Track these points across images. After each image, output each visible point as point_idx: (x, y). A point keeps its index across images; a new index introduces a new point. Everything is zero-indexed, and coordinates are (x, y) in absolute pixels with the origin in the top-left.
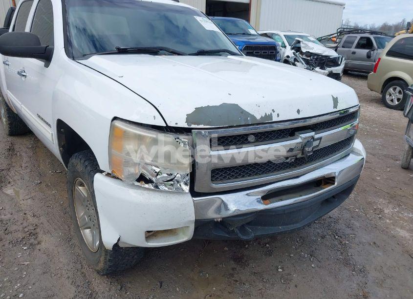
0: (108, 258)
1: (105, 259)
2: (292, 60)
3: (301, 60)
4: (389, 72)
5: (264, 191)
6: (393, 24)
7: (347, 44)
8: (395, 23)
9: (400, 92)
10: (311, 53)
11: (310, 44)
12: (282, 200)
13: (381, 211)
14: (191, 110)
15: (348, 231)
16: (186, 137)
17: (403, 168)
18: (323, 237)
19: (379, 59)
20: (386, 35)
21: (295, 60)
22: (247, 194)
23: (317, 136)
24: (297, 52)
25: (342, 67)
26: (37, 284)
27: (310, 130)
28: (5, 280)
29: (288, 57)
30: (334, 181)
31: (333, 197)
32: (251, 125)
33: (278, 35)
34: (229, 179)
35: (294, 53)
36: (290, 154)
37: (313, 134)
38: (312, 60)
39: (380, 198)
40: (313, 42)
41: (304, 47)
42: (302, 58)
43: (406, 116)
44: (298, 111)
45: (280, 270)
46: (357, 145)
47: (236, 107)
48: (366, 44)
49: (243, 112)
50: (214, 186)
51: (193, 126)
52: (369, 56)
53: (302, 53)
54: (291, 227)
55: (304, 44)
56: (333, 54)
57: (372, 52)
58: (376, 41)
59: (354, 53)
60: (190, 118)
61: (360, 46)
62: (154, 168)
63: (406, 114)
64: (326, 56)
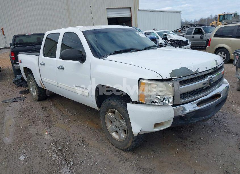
0: (134, 140)
1: (133, 141)
2: (164, 45)
3: (169, 44)
4: (217, 45)
5: (197, 102)
6: (206, 18)
7: (189, 33)
8: (207, 18)
9: (224, 54)
10: (173, 40)
11: (172, 35)
12: (203, 105)
13: (236, 110)
14: (171, 72)
15: (224, 120)
16: (171, 82)
17: (237, 90)
18: (214, 124)
19: (211, 39)
20: (208, 26)
21: (165, 44)
22: (192, 104)
23: (213, 77)
24: (165, 40)
25: (190, 45)
26: (100, 158)
27: (209, 75)
28: (85, 159)
29: (161, 43)
30: (220, 96)
31: (220, 103)
32: (192, 75)
33: (153, 33)
34: (185, 98)
35: (164, 41)
36: (205, 85)
37: (211, 76)
38: (174, 44)
39: (233, 105)
40: (172, 34)
41: (169, 37)
42: (169, 43)
43: (235, 66)
44: (206, 68)
45: (202, 139)
46: (225, 80)
47: (185, 68)
48: (199, 31)
49: (189, 70)
50: (181, 101)
51: (173, 78)
52: (201, 38)
53: (168, 40)
54: (207, 117)
55: (168, 36)
56: (184, 39)
57: (203, 36)
58: (203, 29)
59: (193, 37)
60: (171, 75)
61: (196, 33)
62: (158, 97)
63: (235, 64)
64: (181, 41)
